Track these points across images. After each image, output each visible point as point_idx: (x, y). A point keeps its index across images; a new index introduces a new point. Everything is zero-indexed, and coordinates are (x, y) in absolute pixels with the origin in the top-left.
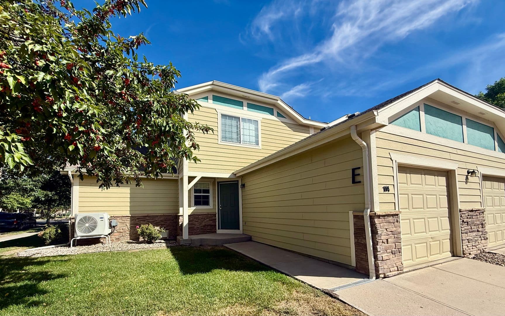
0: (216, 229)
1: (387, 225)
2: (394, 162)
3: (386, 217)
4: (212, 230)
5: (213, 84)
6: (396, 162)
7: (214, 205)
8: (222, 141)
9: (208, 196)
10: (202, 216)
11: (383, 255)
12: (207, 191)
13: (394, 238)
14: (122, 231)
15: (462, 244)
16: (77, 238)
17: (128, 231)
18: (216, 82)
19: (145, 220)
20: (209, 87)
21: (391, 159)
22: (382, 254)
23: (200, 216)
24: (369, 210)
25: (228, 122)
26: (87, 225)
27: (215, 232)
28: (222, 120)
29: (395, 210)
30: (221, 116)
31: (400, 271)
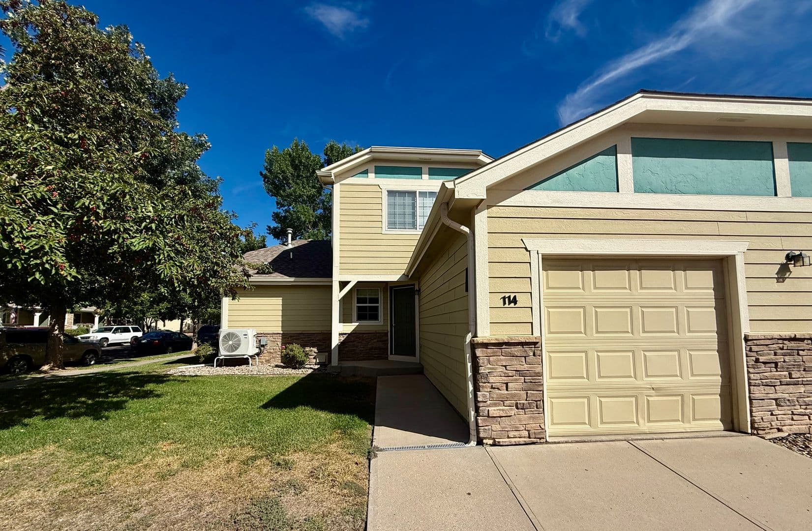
0: (388, 354)
1: (506, 360)
2: (534, 254)
3: (504, 347)
4: (382, 354)
5: (371, 152)
6: (538, 253)
7: (385, 320)
8: (389, 230)
9: (378, 307)
10: (367, 335)
11: (490, 409)
12: (376, 301)
13: (525, 382)
14: (272, 351)
15: (751, 407)
16: (221, 358)
17: (279, 351)
18: (375, 148)
19: (299, 339)
20: (367, 157)
21: (526, 248)
22: (489, 406)
23: (365, 335)
24: (470, 335)
25: (399, 200)
26: (230, 343)
27: (387, 358)
28: (388, 200)
29: (532, 334)
30: (387, 193)
31: (536, 438)
